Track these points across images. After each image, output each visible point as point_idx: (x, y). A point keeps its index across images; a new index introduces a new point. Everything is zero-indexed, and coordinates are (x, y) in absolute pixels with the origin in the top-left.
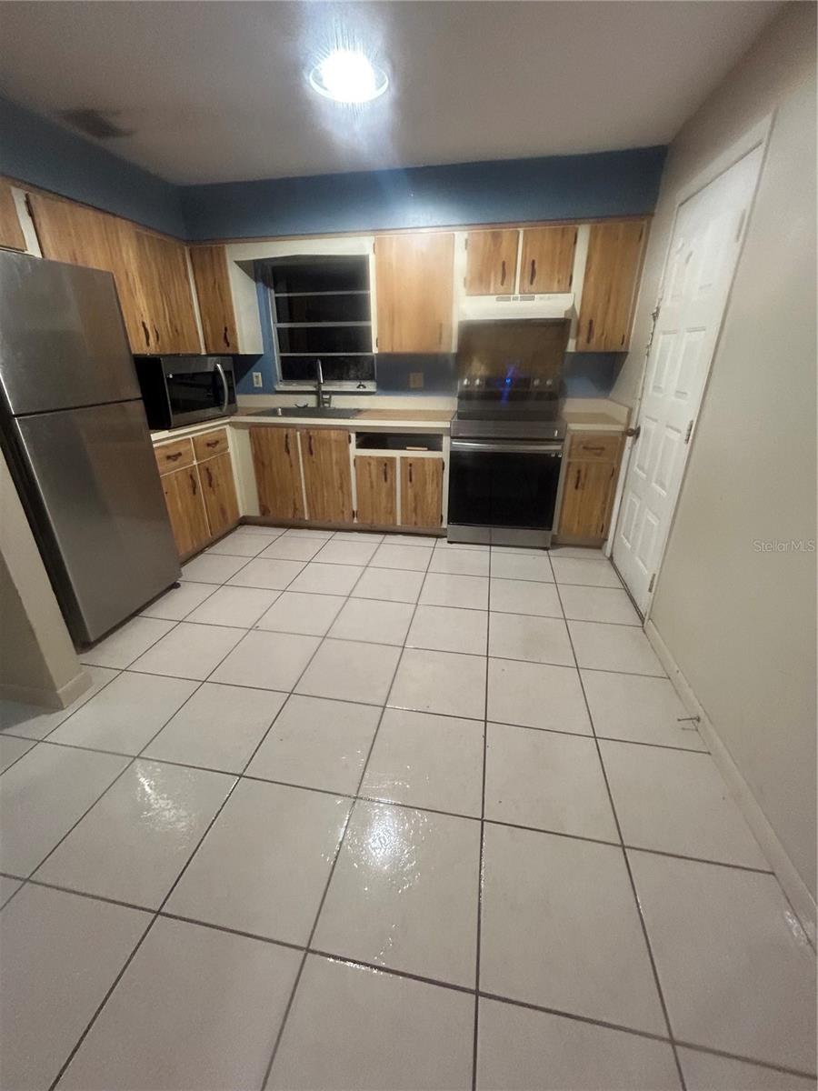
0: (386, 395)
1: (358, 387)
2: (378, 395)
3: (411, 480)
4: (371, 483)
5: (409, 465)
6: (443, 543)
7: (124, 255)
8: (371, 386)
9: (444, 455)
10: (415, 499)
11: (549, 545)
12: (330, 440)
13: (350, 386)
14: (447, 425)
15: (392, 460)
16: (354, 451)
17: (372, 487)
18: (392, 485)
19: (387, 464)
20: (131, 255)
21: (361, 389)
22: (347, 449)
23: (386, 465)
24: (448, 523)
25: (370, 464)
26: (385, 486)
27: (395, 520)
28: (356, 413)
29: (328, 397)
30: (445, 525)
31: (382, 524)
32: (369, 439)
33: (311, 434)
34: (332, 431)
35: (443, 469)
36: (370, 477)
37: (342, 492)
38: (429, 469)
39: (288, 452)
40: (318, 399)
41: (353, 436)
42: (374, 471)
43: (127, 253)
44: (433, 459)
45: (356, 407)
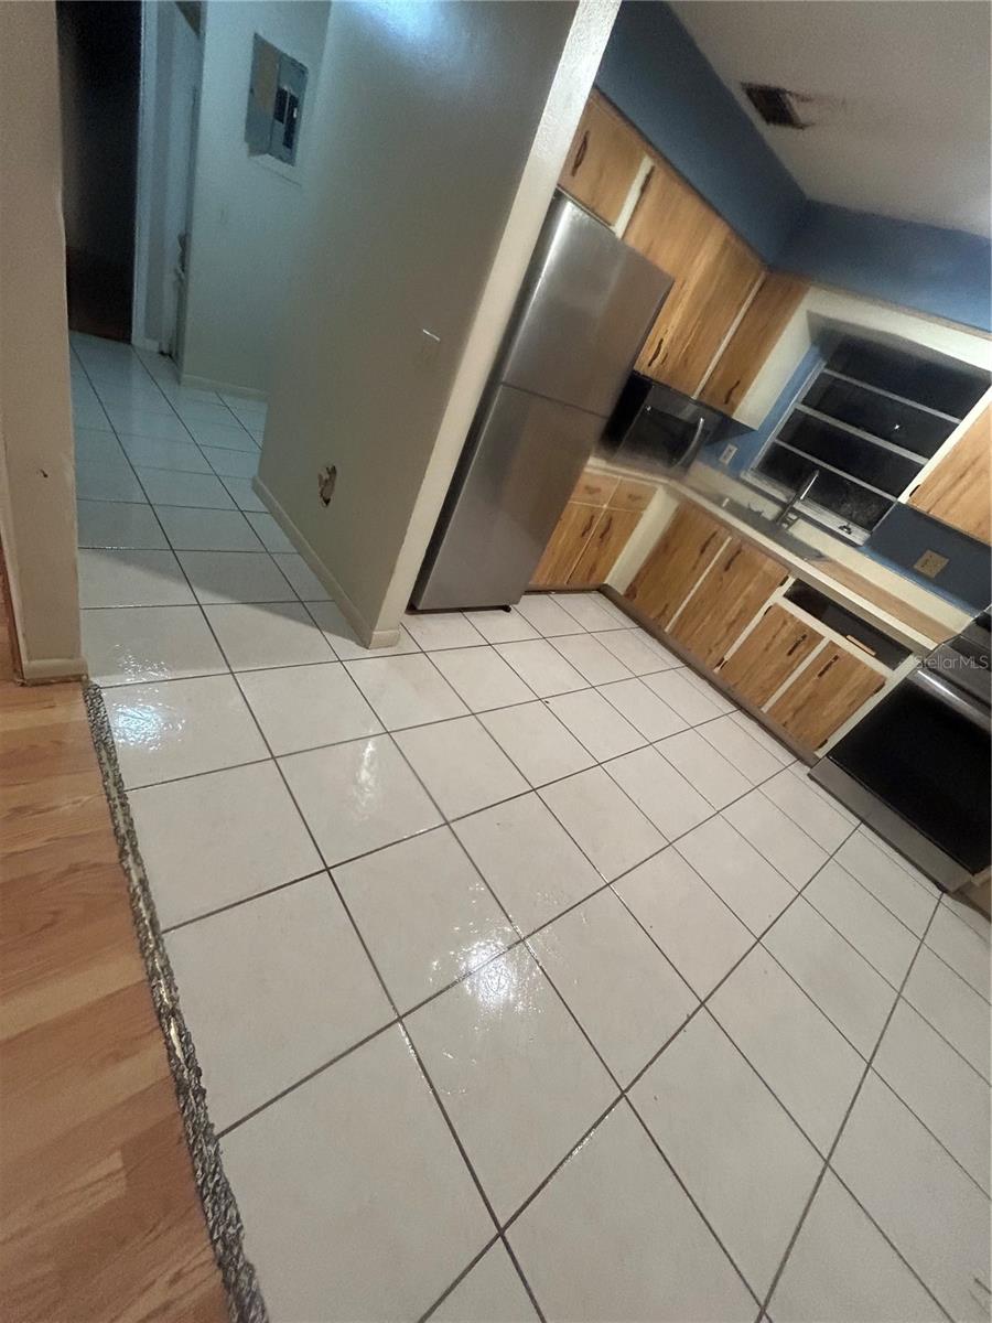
0: (871, 557)
1: (841, 528)
2: (861, 552)
3: (821, 675)
4: (769, 644)
5: (834, 656)
6: (802, 771)
7: (697, 261)
8: (859, 535)
9: (894, 677)
10: (809, 698)
11: (951, 889)
12: (760, 568)
13: (833, 521)
14: (931, 645)
15: (818, 637)
16: (778, 597)
17: (767, 649)
18: (793, 662)
19: (808, 638)
20: (703, 264)
21: (843, 533)
22: (772, 590)
23: (804, 637)
24: (827, 755)
25: (785, 623)
26: (783, 659)
27: (763, 703)
28: (817, 556)
29: (794, 517)
30: (821, 753)
31: (744, 696)
32: (806, 596)
33: (744, 548)
34: (770, 561)
35: (877, 691)
36: (774, 637)
37: (728, 630)
38: (856, 680)
39: (702, 551)
40: (780, 514)
41: (791, 581)
42: (784, 634)
43: (701, 261)
44: (872, 671)
45: (821, 550)
